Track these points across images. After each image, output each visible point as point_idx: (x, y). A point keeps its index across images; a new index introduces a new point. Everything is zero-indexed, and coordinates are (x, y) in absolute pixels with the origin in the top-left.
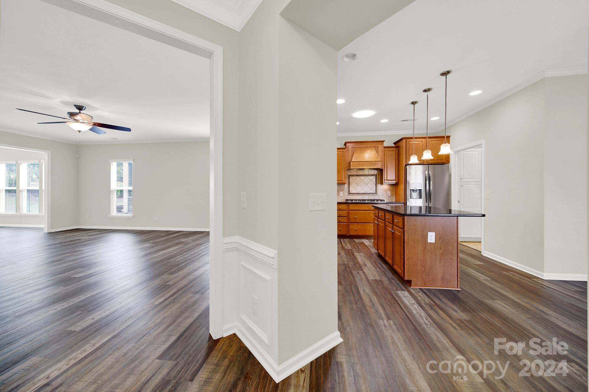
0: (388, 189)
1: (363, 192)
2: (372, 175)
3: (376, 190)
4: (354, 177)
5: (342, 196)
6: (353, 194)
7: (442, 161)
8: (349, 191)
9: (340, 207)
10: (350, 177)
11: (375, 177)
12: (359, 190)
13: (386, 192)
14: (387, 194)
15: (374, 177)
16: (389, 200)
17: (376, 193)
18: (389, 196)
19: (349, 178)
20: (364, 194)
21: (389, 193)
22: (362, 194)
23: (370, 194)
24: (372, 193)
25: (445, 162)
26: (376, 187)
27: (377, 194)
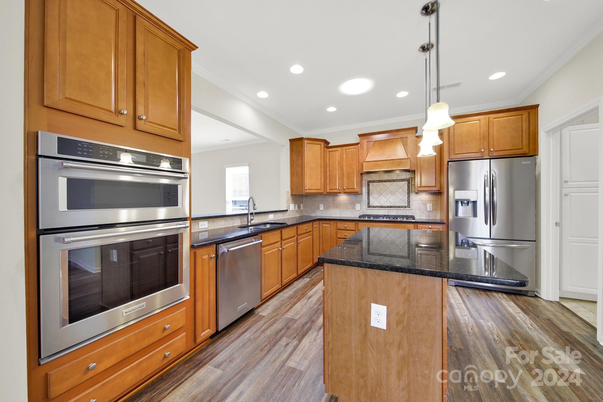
0: (429, 200)
1: (389, 205)
2: (403, 180)
3: (409, 202)
4: (375, 184)
5: (359, 209)
6: (374, 207)
7: (521, 150)
8: (369, 203)
9: (346, 226)
10: (371, 184)
11: (407, 183)
12: (384, 201)
13: (425, 204)
14: (426, 207)
15: (405, 182)
16: (429, 216)
17: (409, 206)
18: (430, 211)
19: (368, 185)
20: (391, 207)
21: (429, 206)
22: (388, 207)
23: (399, 207)
24: (402, 207)
25: (528, 152)
26: (409, 197)
27: (410, 208)
